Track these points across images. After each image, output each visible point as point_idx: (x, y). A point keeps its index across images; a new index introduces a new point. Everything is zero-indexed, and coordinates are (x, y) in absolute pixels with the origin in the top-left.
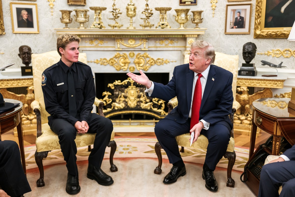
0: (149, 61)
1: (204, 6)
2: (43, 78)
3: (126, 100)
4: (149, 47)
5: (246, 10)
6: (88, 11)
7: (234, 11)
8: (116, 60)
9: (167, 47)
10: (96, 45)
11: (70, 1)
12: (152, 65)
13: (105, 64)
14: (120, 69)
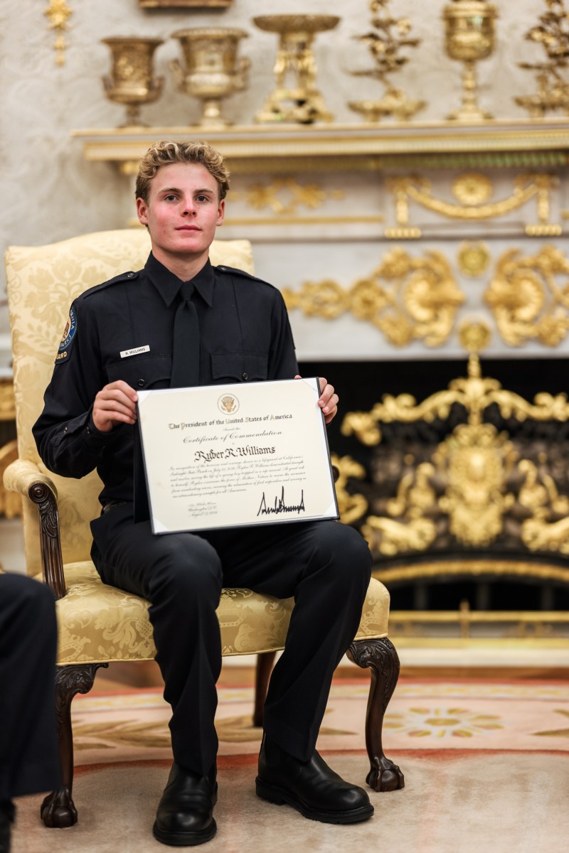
3: (445, 504)
4: (567, 218)
6: (245, 36)
10: (284, 212)
13: (331, 310)
14: (411, 338)
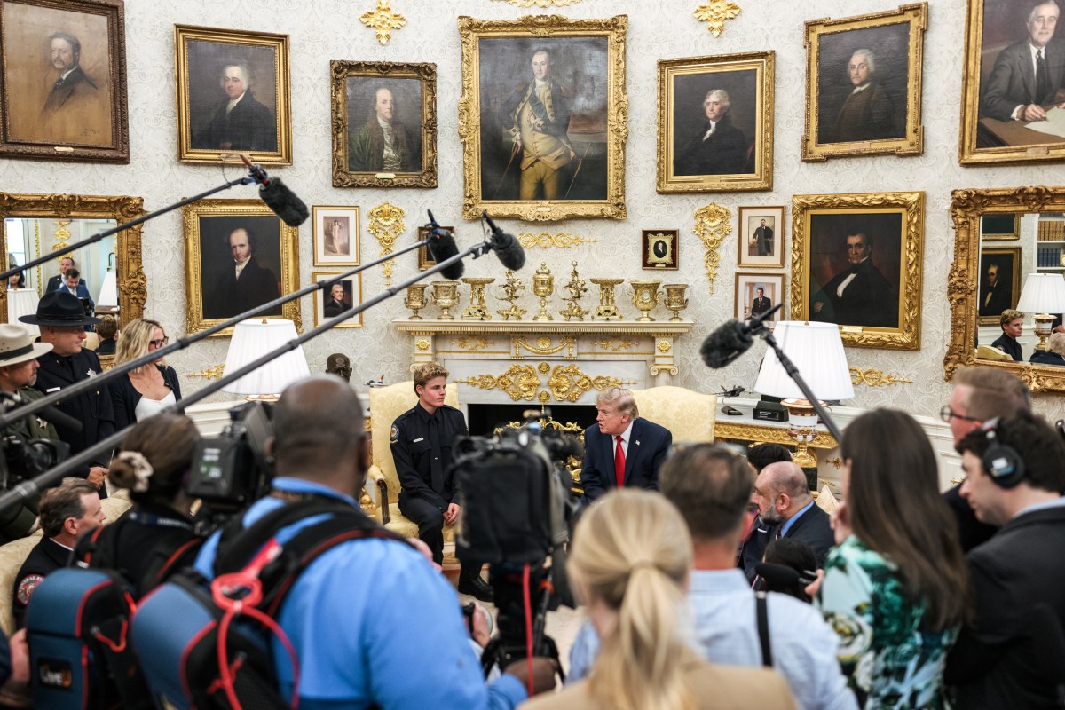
0: (578, 383)
2: (393, 432)
4: (578, 354)
5: (773, 285)
7: (751, 285)
8: (512, 379)
9: (617, 354)
10: (473, 349)
11: (424, 264)
12: (585, 390)
13: (490, 386)
14: (520, 397)
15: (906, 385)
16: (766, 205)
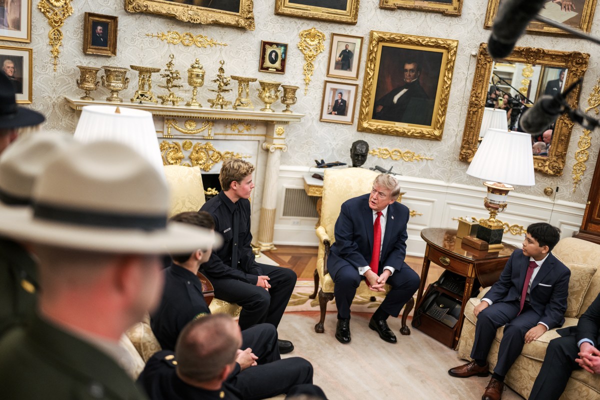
0: (212, 157)
1: (293, 77)
4: (215, 134)
5: (349, 92)
7: (335, 90)
9: (242, 135)
11: (90, 48)
12: (216, 162)
15: (429, 161)
16: (350, 34)
